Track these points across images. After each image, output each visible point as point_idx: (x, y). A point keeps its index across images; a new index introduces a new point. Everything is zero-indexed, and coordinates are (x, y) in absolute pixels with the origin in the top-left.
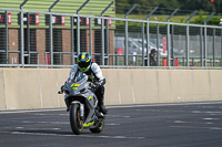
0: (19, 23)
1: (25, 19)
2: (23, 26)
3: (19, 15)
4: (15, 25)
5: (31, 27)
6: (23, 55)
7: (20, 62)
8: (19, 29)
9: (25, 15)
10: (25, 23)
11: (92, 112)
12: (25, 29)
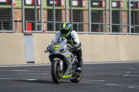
0: (128, 7)
1: (132, 5)
2: (131, 10)
3: (128, 2)
4: (126, 8)
5: (135, 10)
6: (131, 27)
7: (128, 32)
8: (128, 11)
9: (132, 3)
10: (132, 7)
11: (70, 67)
12: (132, 12)
